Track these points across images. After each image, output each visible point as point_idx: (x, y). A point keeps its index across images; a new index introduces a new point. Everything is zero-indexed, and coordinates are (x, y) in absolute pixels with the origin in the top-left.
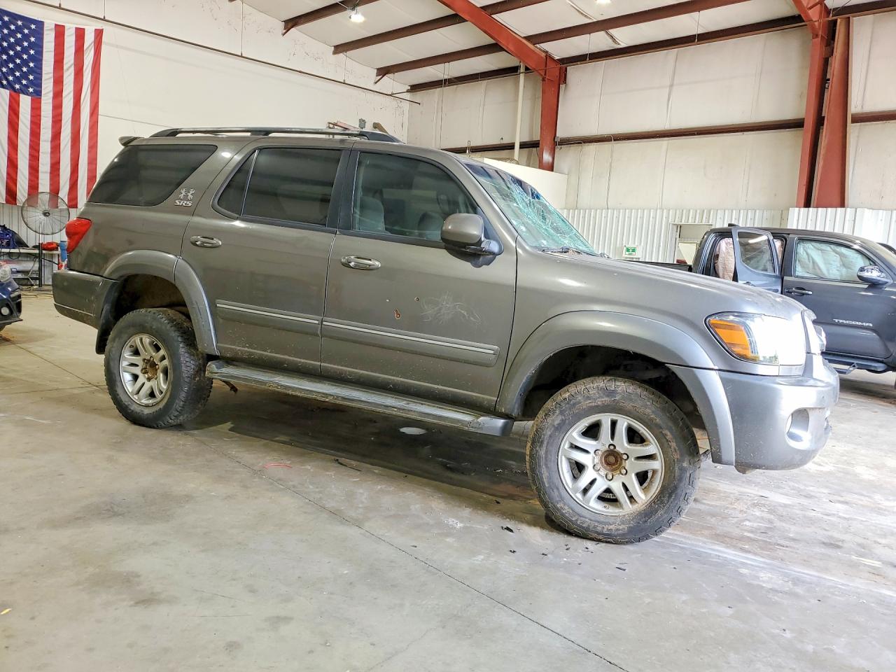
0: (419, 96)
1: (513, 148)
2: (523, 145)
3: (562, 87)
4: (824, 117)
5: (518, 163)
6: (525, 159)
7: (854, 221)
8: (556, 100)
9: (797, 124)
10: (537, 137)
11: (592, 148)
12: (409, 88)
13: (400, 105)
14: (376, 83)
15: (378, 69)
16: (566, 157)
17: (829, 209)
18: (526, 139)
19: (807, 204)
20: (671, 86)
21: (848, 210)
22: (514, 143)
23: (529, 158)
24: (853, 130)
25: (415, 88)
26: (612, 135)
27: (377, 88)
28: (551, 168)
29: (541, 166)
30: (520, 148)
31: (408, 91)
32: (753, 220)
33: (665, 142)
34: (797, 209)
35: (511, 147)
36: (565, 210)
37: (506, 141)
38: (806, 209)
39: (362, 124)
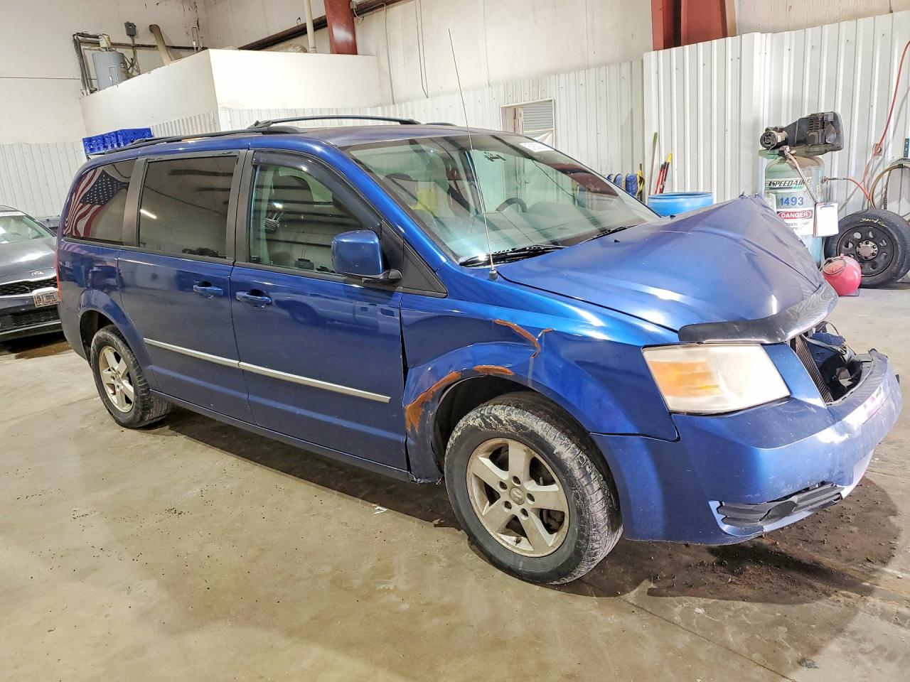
1: (306, 33)
2: (316, 25)
7: (740, 58)
17: (701, 44)
19: (675, 42)
21: (729, 39)
22: (305, 24)
28: (352, 49)
29: (338, 49)
30: (315, 30)
34: (653, 53)
35: (300, 31)
37: (303, 20)
38: (668, 50)
39: (131, 29)
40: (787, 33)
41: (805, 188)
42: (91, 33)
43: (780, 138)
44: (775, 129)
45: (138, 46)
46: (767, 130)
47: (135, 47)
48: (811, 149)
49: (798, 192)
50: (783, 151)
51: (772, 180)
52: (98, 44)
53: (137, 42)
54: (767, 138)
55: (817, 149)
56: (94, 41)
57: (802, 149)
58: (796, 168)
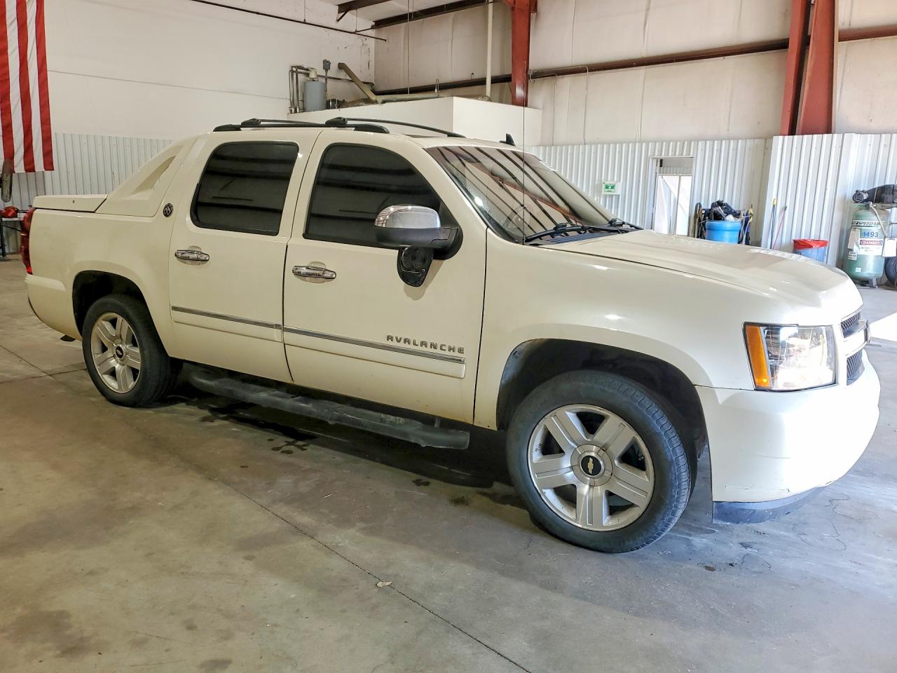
0: (385, 32)
1: (485, 83)
2: (495, 80)
3: (533, 15)
4: (810, 36)
5: (490, 100)
6: (497, 95)
7: (842, 147)
8: (527, 30)
9: (781, 45)
10: (508, 71)
11: (567, 80)
12: (374, 24)
13: (365, 42)
14: (338, 20)
15: (339, 5)
16: (540, 93)
17: (815, 136)
18: (497, 73)
19: (792, 132)
20: (648, 9)
21: (835, 135)
22: (485, 78)
23: (501, 93)
24: (840, 47)
25: (379, 24)
26: (587, 65)
27: (339, 25)
28: (524, 103)
29: (515, 102)
30: (492, 83)
31: (373, 28)
32: (735, 151)
33: (642, 71)
34: (781, 137)
35: (482, 82)
36: (541, 148)
37: (477, 76)
38: (791, 137)
39: (327, 65)
40: (869, 135)
41: (880, 227)
42: (305, 67)
43: (865, 196)
44: (863, 191)
45: (330, 78)
46: (857, 191)
47: (326, 78)
48: (885, 205)
49: (875, 229)
50: (868, 205)
51: (859, 221)
52: (308, 75)
53: (329, 75)
54: (857, 197)
55: (889, 205)
56: (307, 72)
57: (879, 205)
58: (876, 215)
